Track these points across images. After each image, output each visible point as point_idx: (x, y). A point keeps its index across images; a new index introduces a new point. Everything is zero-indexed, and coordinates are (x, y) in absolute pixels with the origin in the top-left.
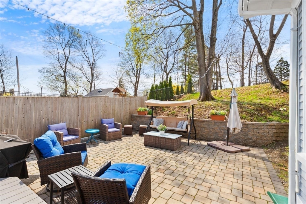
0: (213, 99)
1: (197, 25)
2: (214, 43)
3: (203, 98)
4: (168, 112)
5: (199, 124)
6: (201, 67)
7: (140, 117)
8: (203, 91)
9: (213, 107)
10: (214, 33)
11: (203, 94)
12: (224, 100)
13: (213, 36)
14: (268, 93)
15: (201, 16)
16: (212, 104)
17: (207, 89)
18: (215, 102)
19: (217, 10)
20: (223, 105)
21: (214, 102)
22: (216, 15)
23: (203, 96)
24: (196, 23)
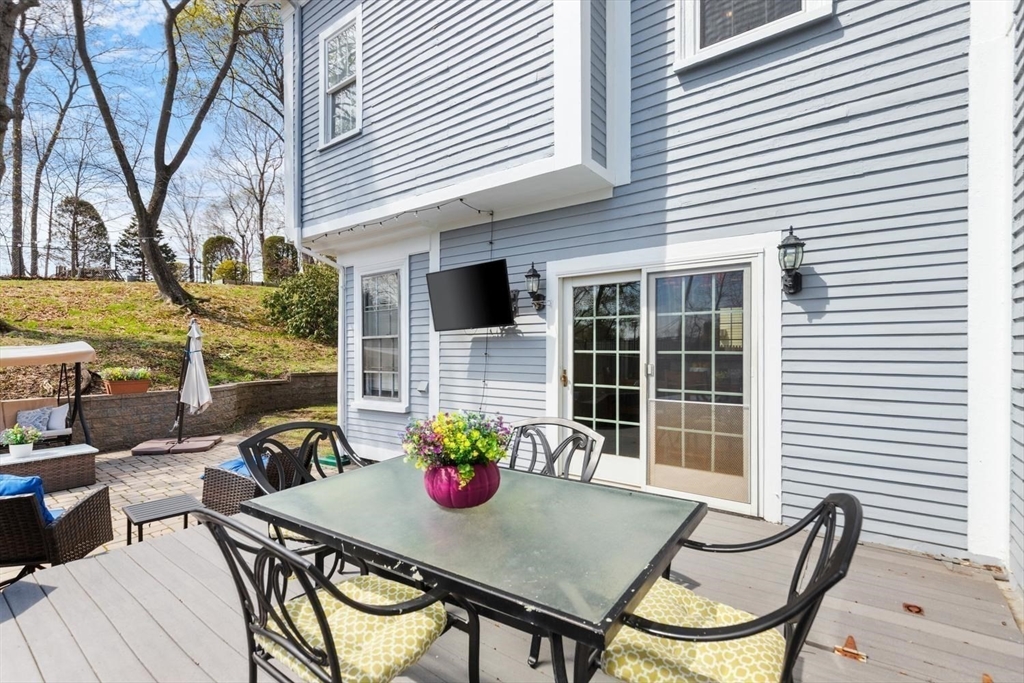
14: (161, 314)
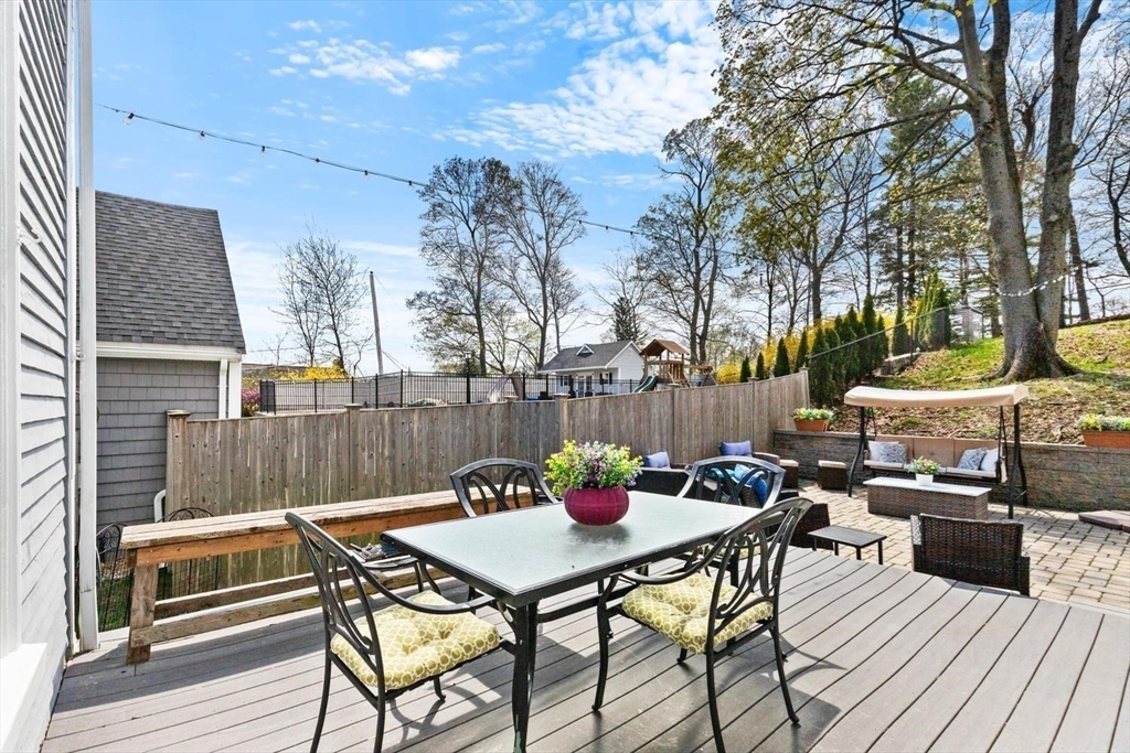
0: (1068, 371)
1: (986, 107)
2: (1065, 164)
3: (1021, 369)
4: (888, 421)
5: (1036, 459)
6: (1006, 256)
7: (803, 437)
8: (1018, 344)
9: (1074, 400)
10: (1065, 128)
11: (1019, 353)
12: (1118, 372)
13: (1061, 138)
15: (998, 68)
16: (1066, 389)
17: (1039, 334)
18: (1080, 384)
19: (1075, 41)
20: (1121, 393)
21: (1076, 383)
22: (1069, 62)
23: (1024, 361)
24: (979, 104)
